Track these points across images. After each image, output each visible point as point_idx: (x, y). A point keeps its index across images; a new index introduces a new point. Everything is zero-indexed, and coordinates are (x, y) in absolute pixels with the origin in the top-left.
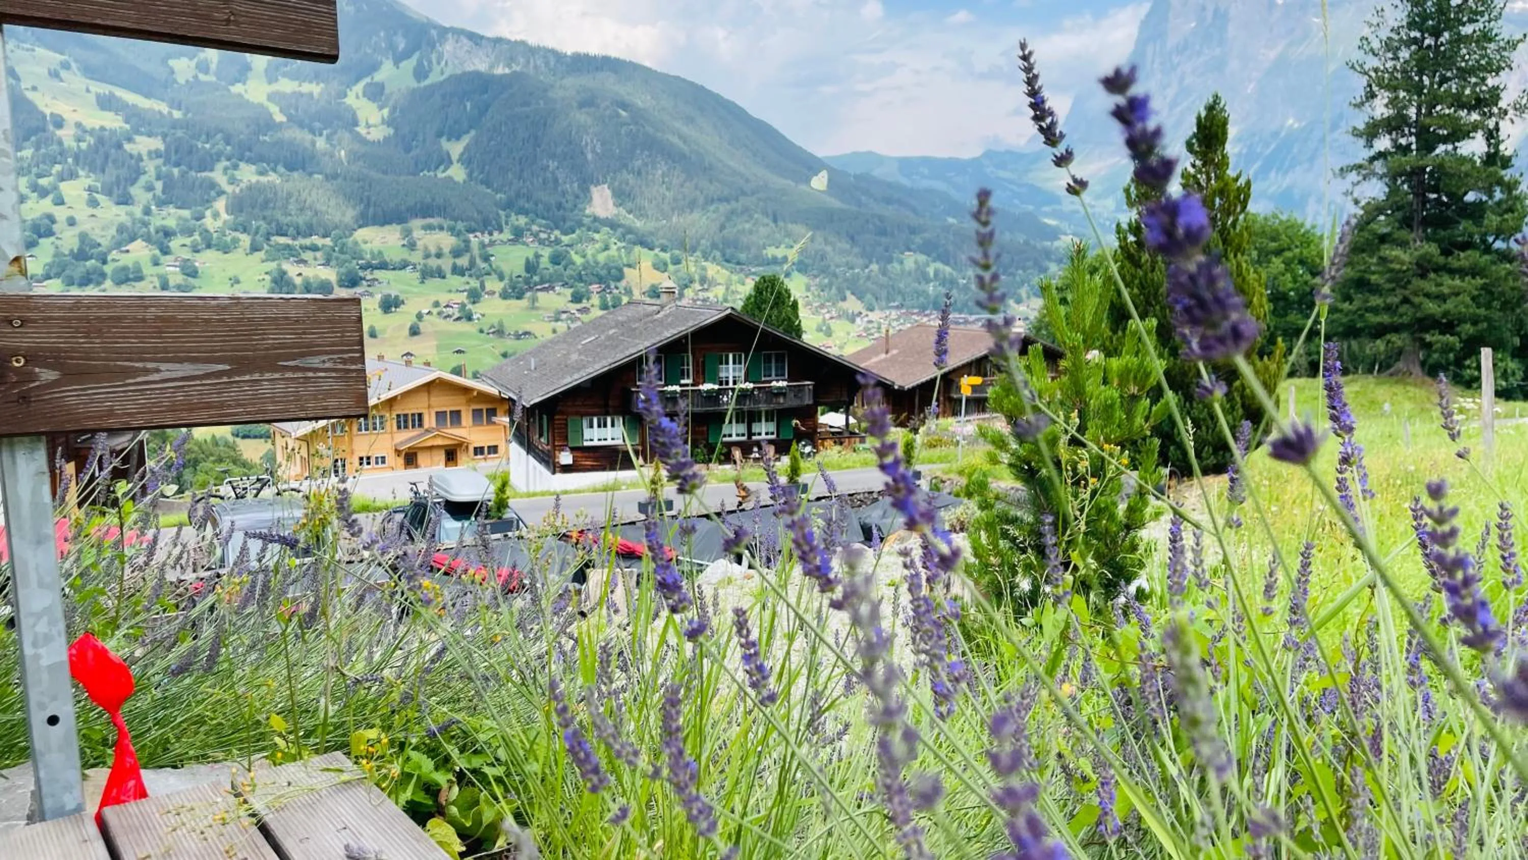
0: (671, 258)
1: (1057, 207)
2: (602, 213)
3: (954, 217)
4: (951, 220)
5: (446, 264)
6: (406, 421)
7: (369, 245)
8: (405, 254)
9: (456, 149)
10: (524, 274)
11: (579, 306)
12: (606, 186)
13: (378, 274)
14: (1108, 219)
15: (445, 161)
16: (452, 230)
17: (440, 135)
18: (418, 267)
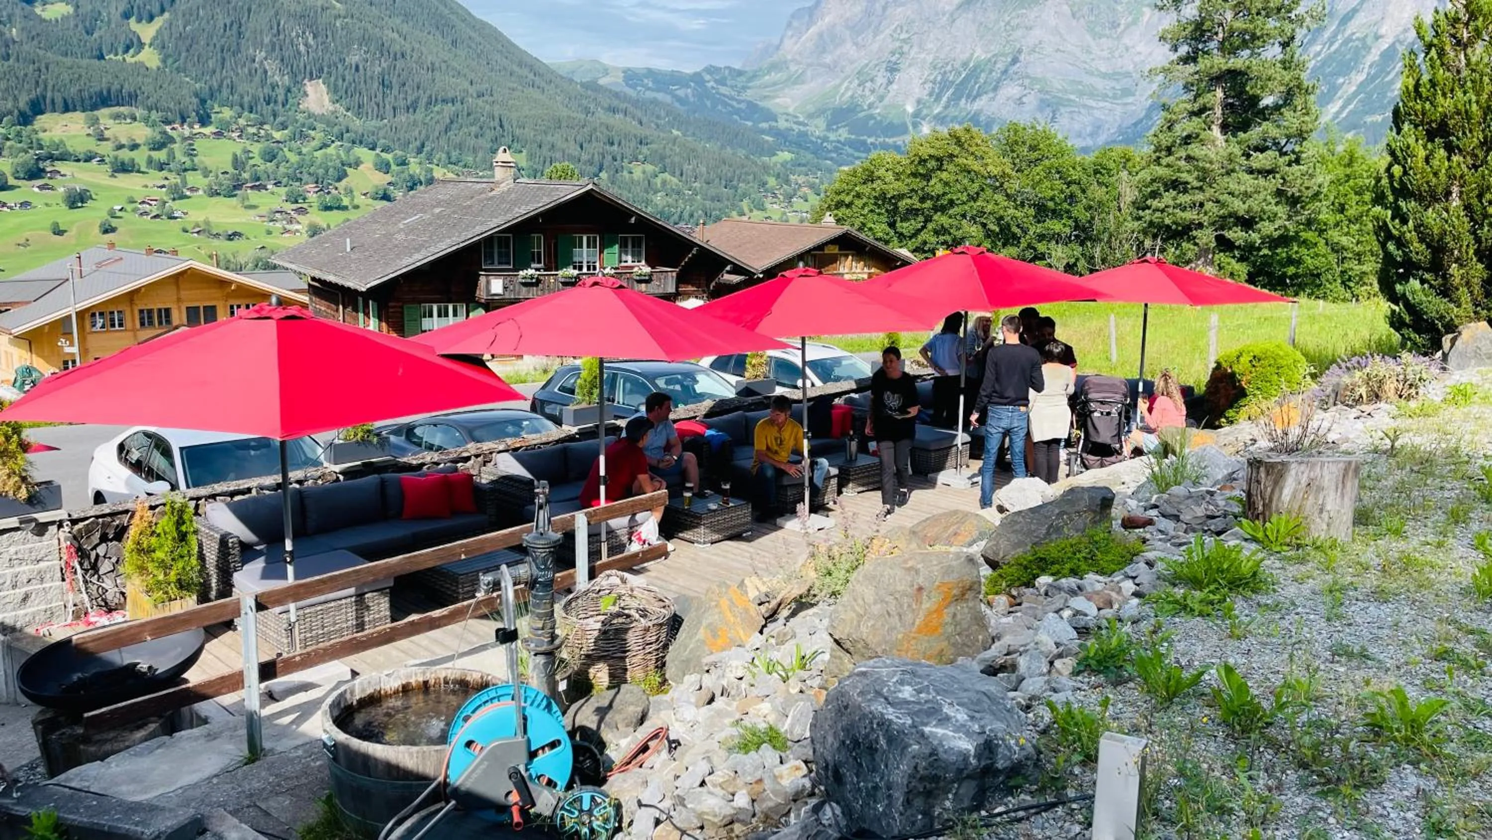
0: (395, 159)
1: (774, 124)
2: (316, 109)
3: (678, 130)
4: (675, 132)
5: (140, 157)
6: (150, 317)
7: (47, 133)
8: (91, 145)
9: (147, 32)
10: (231, 170)
11: (295, 206)
12: (321, 81)
13: (60, 166)
14: (819, 137)
15: (133, 44)
16: (146, 120)
17: (127, 16)
18: (107, 160)
